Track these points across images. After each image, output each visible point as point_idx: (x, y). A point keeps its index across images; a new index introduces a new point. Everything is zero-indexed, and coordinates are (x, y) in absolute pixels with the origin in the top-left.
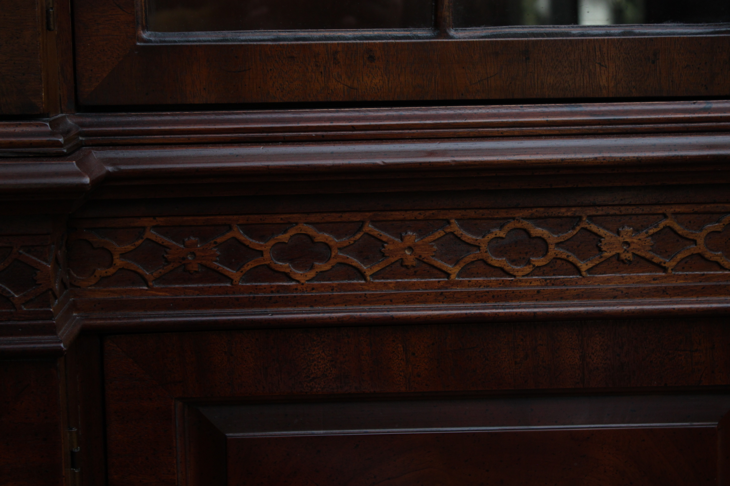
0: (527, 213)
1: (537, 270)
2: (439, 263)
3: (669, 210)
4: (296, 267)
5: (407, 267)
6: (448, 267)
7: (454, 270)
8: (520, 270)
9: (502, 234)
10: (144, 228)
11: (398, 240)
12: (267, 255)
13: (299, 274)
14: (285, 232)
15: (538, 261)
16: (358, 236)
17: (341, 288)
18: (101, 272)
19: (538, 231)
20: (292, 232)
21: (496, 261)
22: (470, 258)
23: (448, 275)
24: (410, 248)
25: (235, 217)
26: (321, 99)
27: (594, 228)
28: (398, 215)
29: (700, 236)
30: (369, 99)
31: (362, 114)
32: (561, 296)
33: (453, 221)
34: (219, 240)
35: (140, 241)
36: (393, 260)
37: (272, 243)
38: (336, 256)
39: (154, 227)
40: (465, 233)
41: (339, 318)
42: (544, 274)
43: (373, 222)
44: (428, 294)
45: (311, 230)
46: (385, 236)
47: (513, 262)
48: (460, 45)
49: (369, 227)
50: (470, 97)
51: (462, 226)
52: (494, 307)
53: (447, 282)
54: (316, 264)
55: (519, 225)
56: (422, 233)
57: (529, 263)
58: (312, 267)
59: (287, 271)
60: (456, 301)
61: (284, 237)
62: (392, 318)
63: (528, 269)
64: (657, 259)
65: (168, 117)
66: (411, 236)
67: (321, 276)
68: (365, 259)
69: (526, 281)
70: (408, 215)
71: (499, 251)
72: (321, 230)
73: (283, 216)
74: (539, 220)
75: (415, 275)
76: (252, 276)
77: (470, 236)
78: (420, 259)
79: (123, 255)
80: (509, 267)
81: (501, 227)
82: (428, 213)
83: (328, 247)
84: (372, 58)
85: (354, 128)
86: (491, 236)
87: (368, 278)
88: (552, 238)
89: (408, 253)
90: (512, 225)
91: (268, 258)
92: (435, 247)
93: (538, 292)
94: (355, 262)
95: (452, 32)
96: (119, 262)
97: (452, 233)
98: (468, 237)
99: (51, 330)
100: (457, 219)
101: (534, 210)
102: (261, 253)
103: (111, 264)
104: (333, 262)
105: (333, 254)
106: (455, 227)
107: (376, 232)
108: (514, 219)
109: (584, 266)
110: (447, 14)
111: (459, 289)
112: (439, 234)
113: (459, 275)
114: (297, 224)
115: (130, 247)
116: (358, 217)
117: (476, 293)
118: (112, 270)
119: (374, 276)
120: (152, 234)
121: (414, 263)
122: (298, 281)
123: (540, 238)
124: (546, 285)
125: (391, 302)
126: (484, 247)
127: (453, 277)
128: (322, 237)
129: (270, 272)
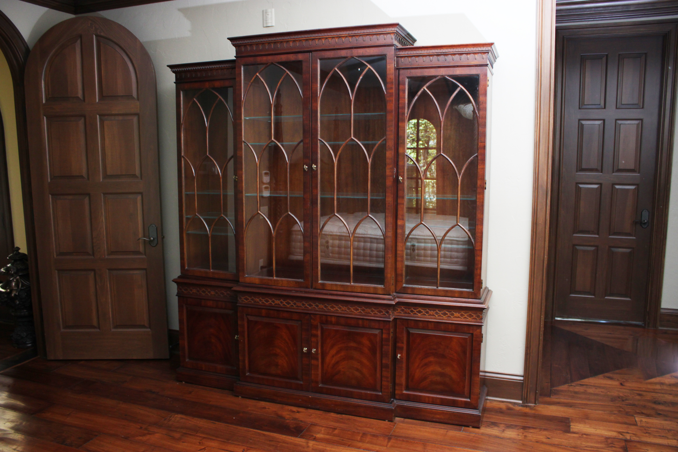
1: (446, 317)
3: (462, 311)
6: (436, 315)
8: (444, 317)
13: (419, 314)
15: (447, 316)
17: (423, 317)
18: (397, 312)
19: (447, 312)
20: (418, 309)
21: (442, 315)
22: (438, 315)
24: (432, 313)
25: (412, 308)
26: (423, 294)
27: (453, 313)
29: (466, 315)
30: (429, 295)
31: (427, 297)
32: (449, 320)
36: (430, 314)
41: (423, 320)
43: (428, 309)
44: (434, 319)
46: (429, 311)
47: (444, 316)
48: (440, 290)
49: (427, 310)
50: (439, 297)
52: (440, 321)
53: (435, 317)
61: (417, 310)
62: (429, 321)
64: (461, 317)
66: (432, 311)
67: (422, 315)
68: (427, 313)
73: (418, 307)
74: (447, 311)
76: (414, 314)
78: (433, 315)
79: (400, 310)
80: (443, 316)
82: (434, 309)
83: (422, 312)
87: (427, 316)
88: (448, 313)
91: (416, 312)
92: (435, 313)
94: (425, 313)
96: (399, 311)
98: (439, 312)
99: (390, 318)
103: (398, 311)
106: (437, 311)
107: (428, 311)
109: (452, 317)
110: (438, 286)
111: (438, 319)
112: (435, 311)
116: (426, 309)
120: (403, 308)
125: (429, 319)
126: (440, 314)
127: (437, 317)
128: (422, 310)
129: (416, 314)
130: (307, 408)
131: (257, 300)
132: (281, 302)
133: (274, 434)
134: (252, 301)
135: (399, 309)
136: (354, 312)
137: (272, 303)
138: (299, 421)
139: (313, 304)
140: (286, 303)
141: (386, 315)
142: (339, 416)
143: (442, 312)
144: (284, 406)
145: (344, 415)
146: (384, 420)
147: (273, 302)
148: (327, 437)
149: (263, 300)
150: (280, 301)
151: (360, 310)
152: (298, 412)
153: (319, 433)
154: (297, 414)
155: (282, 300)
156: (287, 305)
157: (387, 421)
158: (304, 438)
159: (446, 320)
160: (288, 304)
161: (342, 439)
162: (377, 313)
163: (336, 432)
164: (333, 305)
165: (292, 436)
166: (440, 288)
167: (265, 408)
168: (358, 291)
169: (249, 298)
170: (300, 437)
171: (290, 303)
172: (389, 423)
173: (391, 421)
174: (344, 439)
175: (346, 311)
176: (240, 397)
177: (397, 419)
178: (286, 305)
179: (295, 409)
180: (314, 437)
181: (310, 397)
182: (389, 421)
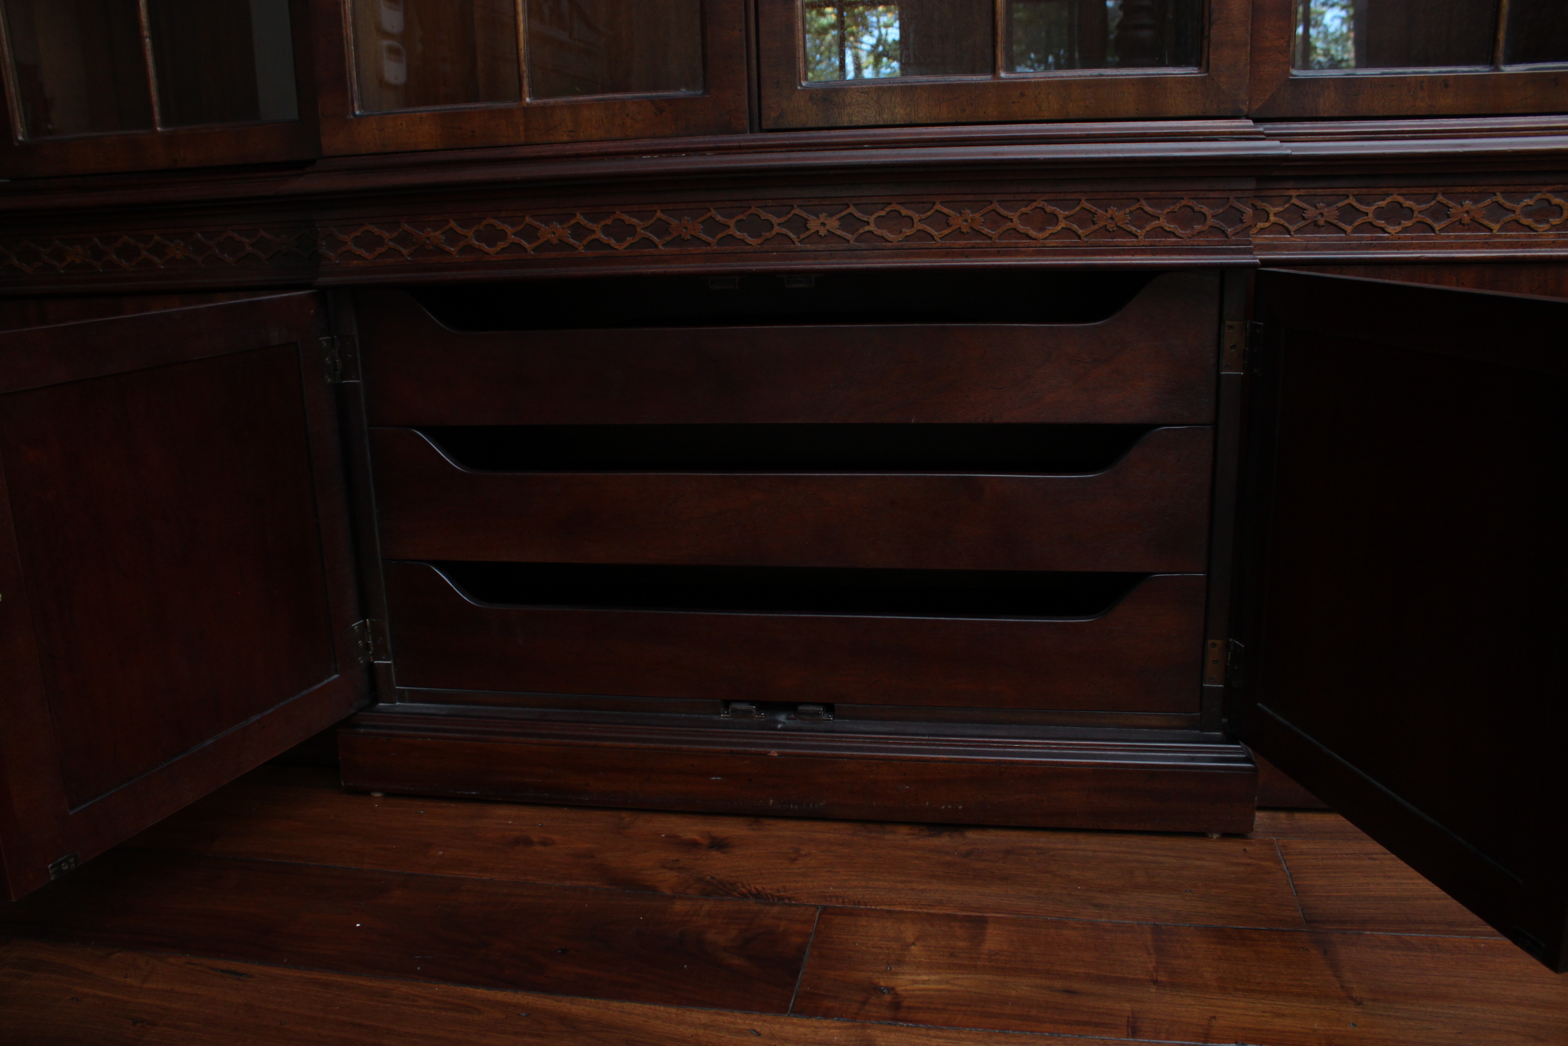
0: (1550, 188)
1: (1554, 227)
2: (1486, 222)
4: (1389, 224)
5: (1464, 225)
6: (1492, 225)
7: (1496, 227)
9: (1531, 203)
10: (1291, 197)
11: (1459, 207)
12: (1370, 215)
13: (1390, 229)
14: (1384, 200)
15: (1555, 221)
16: (1433, 203)
17: (1418, 238)
19: (1556, 200)
20: (1389, 199)
21: (1526, 221)
22: (1507, 219)
23: (1491, 230)
24: (1467, 212)
25: (1352, 190)
28: (1461, 189)
30: (1442, 113)
31: (1438, 123)
33: (1498, 194)
34: (1340, 204)
35: (1287, 205)
36: (1455, 220)
37: (1373, 208)
38: (1416, 217)
39: (1297, 196)
40: (1505, 202)
41: (1417, 258)
42: (1558, 230)
43: (1444, 194)
44: (1477, 243)
45: (1400, 199)
46: (1451, 204)
47: (1538, 222)
48: (1509, 76)
49: (1440, 198)
50: (1512, 112)
51: (1504, 198)
52: (1522, 252)
53: (1490, 235)
54: (1402, 222)
55: (1544, 197)
56: (1475, 202)
57: (1548, 222)
58: (1400, 224)
59: (1383, 226)
60: (1496, 248)
61: (1382, 203)
62: (1453, 258)
63: (1546, 226)
65: (1307, 125)
66: (1468, 204)
67: (1405, 230)
68: (1437, 219)
69: (1545, 235)
70: (1468, 189)
71: (1528, 215)
72: (1407, 199)
73: (1383, 190)
74: (1559, 193)
75: (1469, 230)
76: (1360, 229)
77: (1509, 204)
78: (1473, 220)
79: (1275, 215)
80: (1534, 225)
81: (1531, 198)
82: (1482, 188)
83: (1412, 211)
84: (1447, 86)
85: (1434, 131)
86: (1523, 204)
87: (1437, 232)
89: (1465, 215)
90: (1538, 196)
92: (1484, 212)
93: (1554, 242)
94: (1429, 221)
95: (1503, 68)
96: (1272, 218)
97: (1497, 202)
98: (1508, 205)
100: (1501, 193)
101: (1555, 186)
102: (1367, 214)
103: (1267, 220)
104: (1414, 220)
105: (1415, 215)
106: (1499, 198)
107: (1445, 201)
108: (1540, 192)
110: (1500, 55)
111: (1498, 240)
112: (1488, 202)
113: (1498, 231)
114: (1392, 195)
115: (1281, 209)
116: (1433, 190)
117: (1510, 242)
118: (1267, 224)
119: (1441, 230)
120: (1295, 201)
121: (1469, 222)
122: (1389, 233)
123: (1558, 206)
124: (1559, 238)
125: (1452, 248)
126: (1518, 211)
127: (1495, 232)
128: (1408, 203)
129: (1372, 227)
130: (757, 814)
131: (437, 236)
132: (579, 232)
133: (628, 1006)
134: (404, 251)
135: (1273, 210)
136: (1028, 237)
137: (524, 243)
138: (744, 896)
139: (775, 220)
140: (606, 230)
141: (1224, 232)
142: (944, 840)
143: (1527, 201)
144: (626, 817)
145: (972, 835)
146: (1202, 835)
147: (530, 233)
148: (965, 982)
149: (470, 233)
150: (573, 222)
151: (1062, 224)
152: (719, 844)
153: (899, 962)
154: (714, 853)
155: (580, 218)
156: (613, 242)
157: (1215, 836)
158: (827, 1014)
159: (1553, 245)
160: (620, 240)
161: (1058, 984)
162: (1170, 227)
163: (994, 940)
164: (895, 207)
165: (745, 1006)
166: (1509, 69)
167: (528, 842)
168: (1047, 115)
169: (386, 235)
170: (800, 1012)
171: (632, 229)
172: (1234, 846)
173: (1238, 832)
174: (1076, 986)
175: (978, 233)
176: (378, 795)
177: (1261, 818)
178: (609, 246)
179: (692, 828)
180: (888, 998)
181: (774, 753)
182: (1226, 835)
